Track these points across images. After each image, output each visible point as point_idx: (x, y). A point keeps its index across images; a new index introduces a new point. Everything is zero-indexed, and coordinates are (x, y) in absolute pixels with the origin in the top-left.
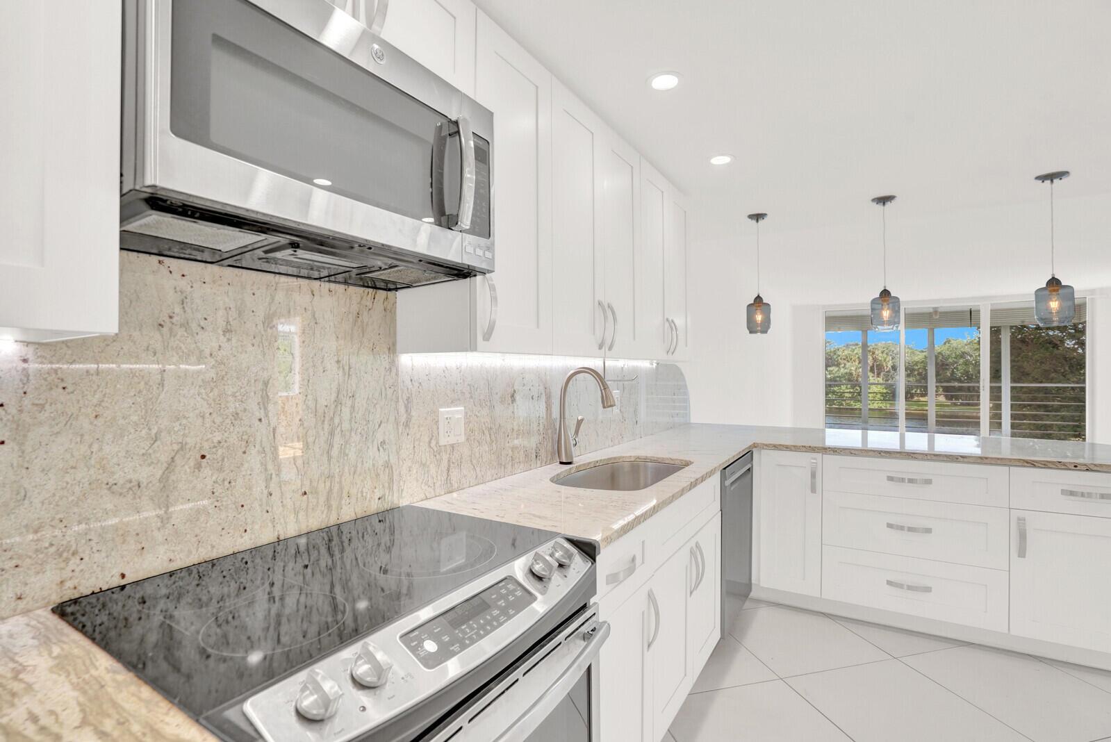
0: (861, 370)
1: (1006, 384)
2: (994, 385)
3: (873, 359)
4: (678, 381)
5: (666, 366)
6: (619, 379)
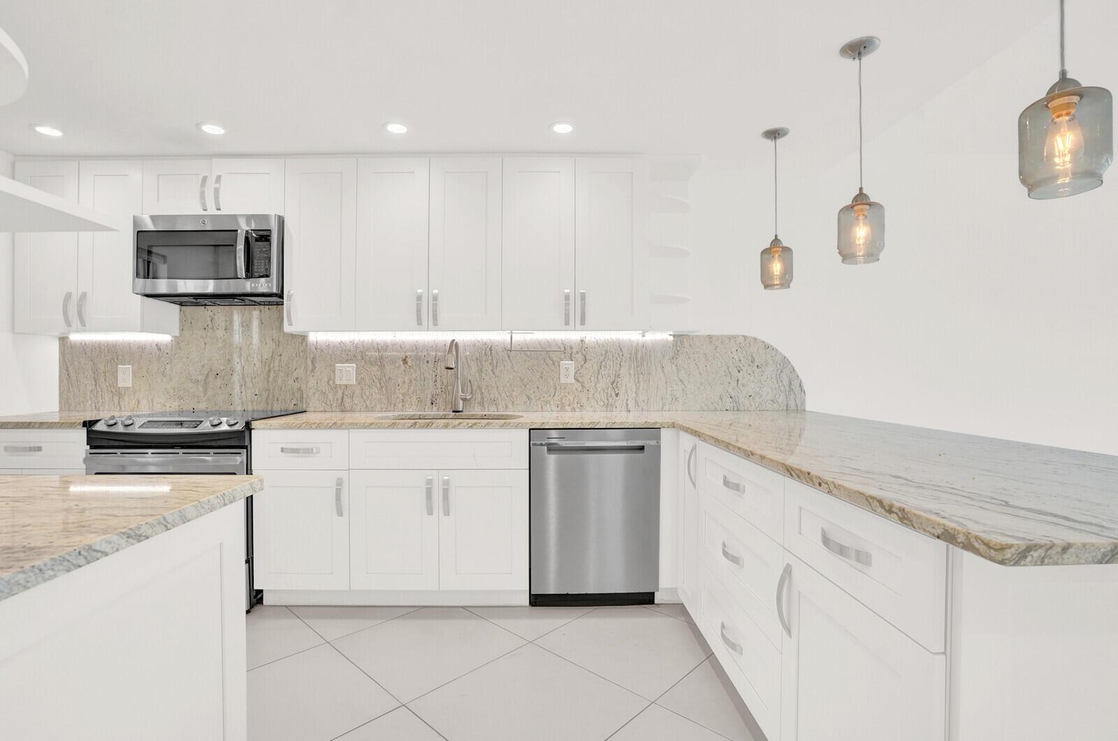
4: (754, 356)
5: (710, 337)
6: (574, 351)
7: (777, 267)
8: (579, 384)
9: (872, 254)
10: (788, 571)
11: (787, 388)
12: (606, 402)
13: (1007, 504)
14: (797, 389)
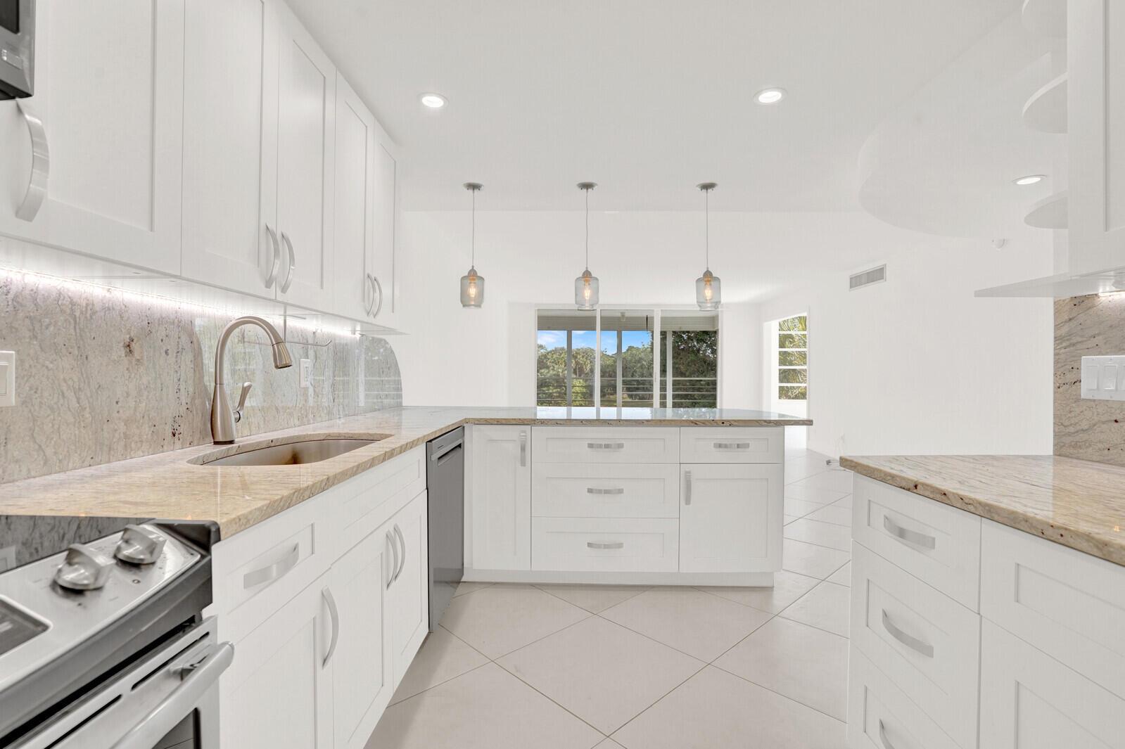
0: (566, 372)
1: (670, 379)
2: (662, 379)
4: (388, 358)
5: (373, 339)
7: (472, 291)
8: (312, 388)
12: (328, 409)
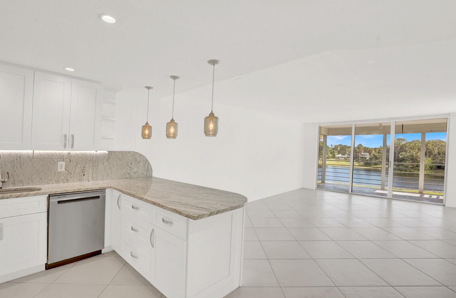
3: (426, 148)
4: (137, 158)
5: (122, 152)
6: (65, 157)
7: (147, 132)
8: (67, 172)
9: (175, 136)
10: (153, 231)
11: (147, 169)
12: (79, 178)
13: (198, 207)
14: (150, 170)
